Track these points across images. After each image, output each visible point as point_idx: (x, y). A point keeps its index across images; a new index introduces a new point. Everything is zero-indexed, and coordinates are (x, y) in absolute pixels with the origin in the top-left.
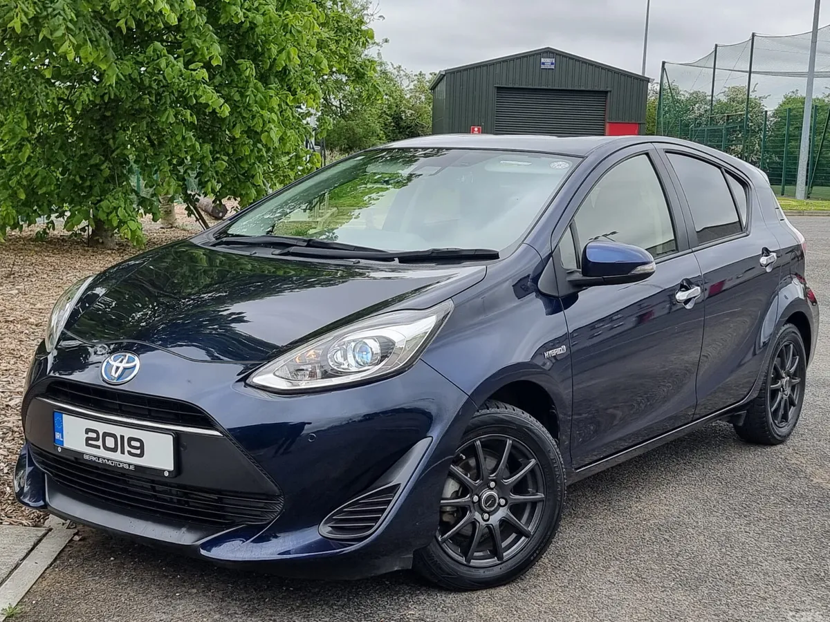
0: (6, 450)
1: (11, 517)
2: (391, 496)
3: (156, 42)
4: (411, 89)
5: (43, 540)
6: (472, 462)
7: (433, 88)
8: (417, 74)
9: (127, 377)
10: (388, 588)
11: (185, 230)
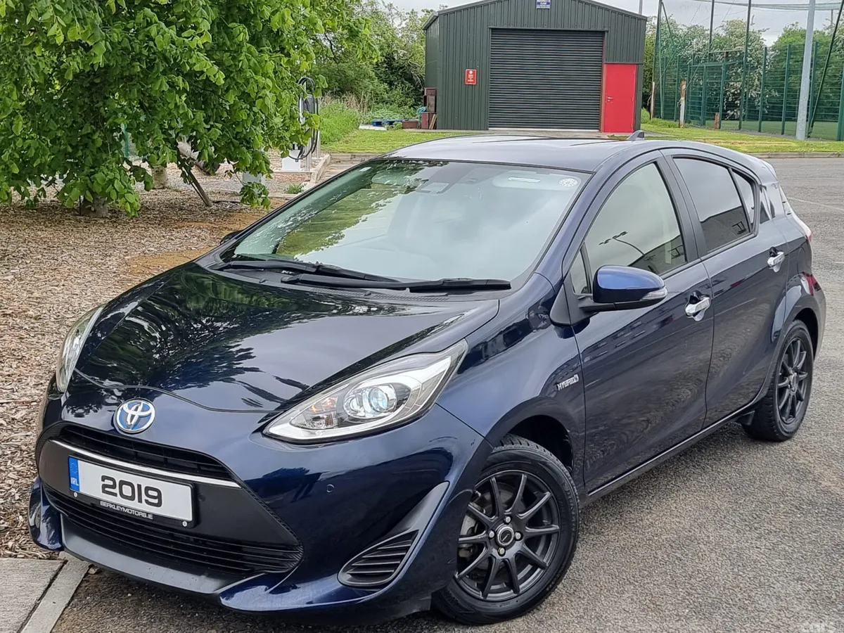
0: (16, 472)
1: (25, 549)
2: (408, 543)
3: (146, 8)
4: (403, 28)
5: (59, 576)
6: (488, 497)
7: (427, 28)
8: (410, 12)
9: (143, 426)
10: (406, 623)
11: (177, 191)
